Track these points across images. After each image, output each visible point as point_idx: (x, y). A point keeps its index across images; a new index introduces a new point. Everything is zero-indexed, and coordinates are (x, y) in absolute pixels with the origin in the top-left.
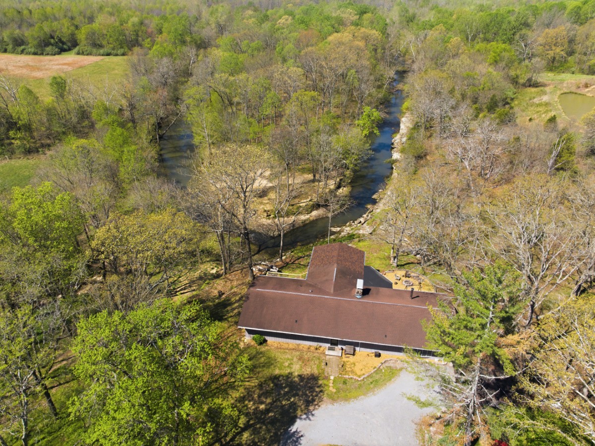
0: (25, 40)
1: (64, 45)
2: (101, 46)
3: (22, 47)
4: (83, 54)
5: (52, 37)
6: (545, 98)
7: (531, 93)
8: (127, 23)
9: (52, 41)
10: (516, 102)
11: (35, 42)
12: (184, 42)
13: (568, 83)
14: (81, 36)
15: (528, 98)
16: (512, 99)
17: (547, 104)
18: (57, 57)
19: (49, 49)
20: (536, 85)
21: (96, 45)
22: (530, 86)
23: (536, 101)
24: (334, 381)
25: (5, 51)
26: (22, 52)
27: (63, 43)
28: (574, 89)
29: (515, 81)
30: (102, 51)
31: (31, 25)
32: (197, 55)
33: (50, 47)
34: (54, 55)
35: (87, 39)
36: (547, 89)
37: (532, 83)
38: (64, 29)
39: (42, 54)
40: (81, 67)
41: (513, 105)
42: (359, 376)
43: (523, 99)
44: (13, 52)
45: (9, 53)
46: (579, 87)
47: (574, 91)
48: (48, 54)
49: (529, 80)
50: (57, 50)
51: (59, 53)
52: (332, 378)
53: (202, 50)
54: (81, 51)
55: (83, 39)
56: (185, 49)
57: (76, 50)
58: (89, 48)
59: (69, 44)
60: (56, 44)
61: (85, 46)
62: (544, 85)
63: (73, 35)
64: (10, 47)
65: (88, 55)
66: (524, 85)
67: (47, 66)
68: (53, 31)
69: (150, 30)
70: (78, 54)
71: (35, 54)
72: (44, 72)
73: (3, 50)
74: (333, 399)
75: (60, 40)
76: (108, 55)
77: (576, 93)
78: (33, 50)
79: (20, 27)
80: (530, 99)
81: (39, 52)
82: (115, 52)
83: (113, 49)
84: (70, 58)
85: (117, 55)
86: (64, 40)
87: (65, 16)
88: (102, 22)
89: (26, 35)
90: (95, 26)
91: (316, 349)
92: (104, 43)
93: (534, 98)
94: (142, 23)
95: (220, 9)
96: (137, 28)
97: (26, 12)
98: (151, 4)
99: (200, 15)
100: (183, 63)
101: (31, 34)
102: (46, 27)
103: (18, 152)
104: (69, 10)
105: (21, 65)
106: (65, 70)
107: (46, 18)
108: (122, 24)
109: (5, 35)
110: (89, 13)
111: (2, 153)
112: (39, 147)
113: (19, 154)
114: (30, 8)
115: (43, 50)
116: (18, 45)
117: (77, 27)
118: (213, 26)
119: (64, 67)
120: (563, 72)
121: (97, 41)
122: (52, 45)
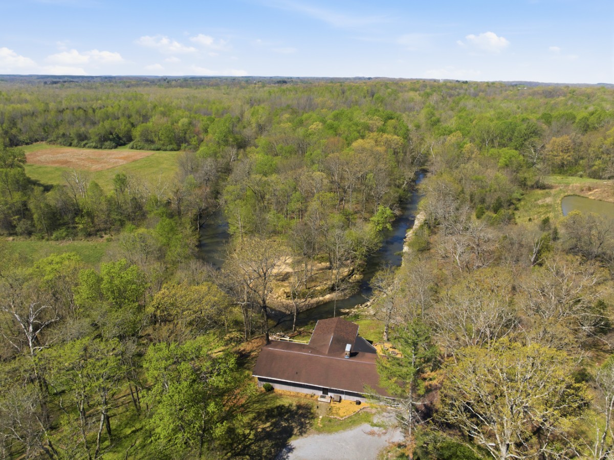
0: (88, 136)
1: (119, 141)
2: (152, 142)
3: (84, 142)
4: (136, 148)
5: (111, 134)
6: (548, 200)
7: (538, 194)
8: (177, 122)
9: (111, 136)
10: (522, 203)
11: (97, 138)
12: (226, 142)
13: (573, 186)
14: (137, 133)
15: (533, 200)
16: (519, 200)
17: (548, 206)
18: (114, 151)
19: (107, 143)
20: (543, 187)
21: (148, 141)
22: (538, 187)
23: (540, 202)
24: (322, 419)
25: (70, 145)
26: (84, 146)
27: (120, 138)
28: (577, 192)
29: (523, 184)
30: (153, 147)
31: (94, 123)
32: (237, 155)
33: (109, 142)
34: (111, 149)
35: (141, 135)
36: (553, 191)
37: (539, 185)
38: (122, 126)
39: (101, 148)
40: (134, 161)
41: (518, 206)
42: (342, 417)
43: (529, 201)
44: (76, 146)
45: (74, 146)
46: (583, 190)
47: (578, 194)
48: (106, 148)
49: (537, 182)
50: (114, 144)
51: (116, 147)
52: (321, 417)
53: (242, 150)
54: (135, 146)
55: (137, 136)
56: (227, 148)
57: (131, 144)
58: (142, 144)
59: (124, 139)
60: (113, 140)
61: (139, 141)
62: (550, 187)
63: (129, 131)
64: (75, 142)
65: (140, 149)
66: (532, 187)
67: (105, 159)
68: (112, 128)
69: (197, 129)
70: (132, 148)
71: (95, 147)
72: (103, 165)
73: (69, 144)
74: (319, 431)
75: (118, 136)
76: (158, 150)
77: (579, 196)
78: (94, 144)
79: (84, 124)
80: (535, 201)
81: (99, 146)
82: (165, 147)
83: (163, 145)
84: (124, 152)
85: (165, 150)
86: (121, 135)
87: (123, 115)
88: (156, 122)
89: (90, 131)
90: (150, 124)
91: (312, 396)
92: (156, 139)
93: (539, 199)
94: (190, 123)
95: (261, 111)
96: (186, 128)
97: (90, 111)
98: (199, 104)
99: (242, 114)
100: (225, 160)
101: (93, 131)
102: (107, 124)
103: (80, 234)
104: (126, 108)
105: (84, 158)
106: (121, 164)
107: (107, 117)
108: (173, 124)
109: (72, 131)
110: (144, 112)
111: (67, 235)
112: (98, 231)
113: (82, 236)
114: (94, 107)
115: (102, 145)
116: (82, 139)
117: (133, 125)
118: (254, 125)
119: (120, 161)
120: (572, 176)
121: (149, 137)
122: (111, 140)
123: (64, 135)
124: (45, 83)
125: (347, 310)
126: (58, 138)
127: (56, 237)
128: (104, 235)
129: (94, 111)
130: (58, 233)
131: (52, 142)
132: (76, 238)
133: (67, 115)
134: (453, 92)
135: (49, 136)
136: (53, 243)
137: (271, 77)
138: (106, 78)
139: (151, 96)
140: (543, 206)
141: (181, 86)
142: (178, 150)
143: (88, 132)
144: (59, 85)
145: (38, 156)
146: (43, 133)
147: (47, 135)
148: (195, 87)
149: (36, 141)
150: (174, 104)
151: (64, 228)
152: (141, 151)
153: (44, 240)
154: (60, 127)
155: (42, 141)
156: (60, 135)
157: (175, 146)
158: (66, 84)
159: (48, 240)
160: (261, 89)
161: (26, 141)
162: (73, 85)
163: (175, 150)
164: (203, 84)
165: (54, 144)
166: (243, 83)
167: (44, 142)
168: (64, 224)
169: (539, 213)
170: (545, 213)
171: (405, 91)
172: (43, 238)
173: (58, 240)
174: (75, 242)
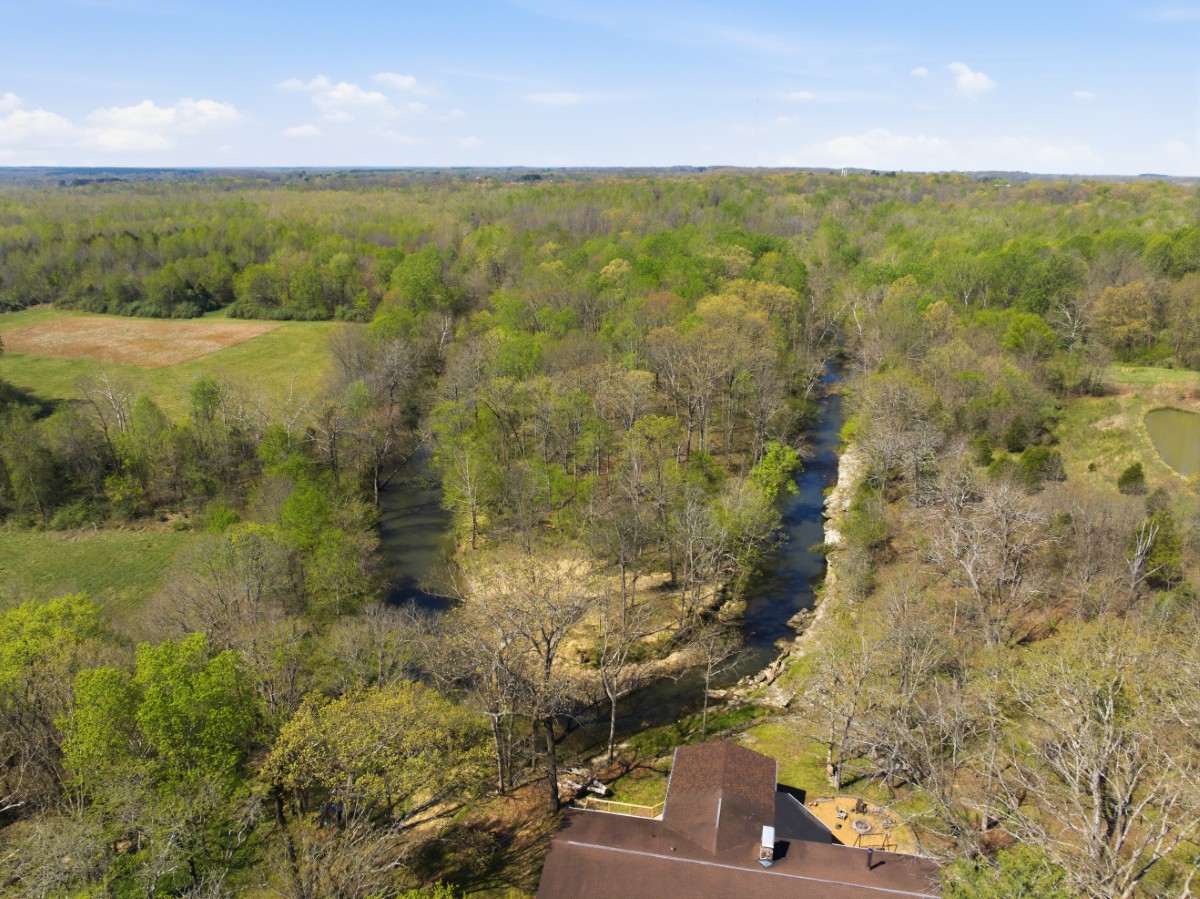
0: (141, 291)
1: (206, 300)
2: (276, 302)
3: (135, 304)
4: (242, 316)
5: (189, 286)
6: (1119, 421)
7: (1091, 408)
8: (326, 262)
9: (189, 292)
10: (1062, 427)
11: (160, 296)
12: (428, 302)
13: (1161, 389)
14: (243, 283)
15: (1084, 420)
16: (1055, 421)
17: (1123, 434)
18: (195, 322)
19: (182, 307)
20: (1100, 392)
21: (268, 303)
22: (1087, 392)
23: (1101, 426)
25: (105, 310)
26: (134, 312)
27: (207, 295)
28: (1173, 401)
29: (1057, 386)
30: (276, 313)
31: (155, 265)
32: (454, 330)
33: (185, 304)
34: (191, 318)
35: (252, 289)
36: (1123, 400)
37: (1090, 388)
38: (212, 270)
39: (169, 316)
40: (238, 344)
41: (1056, 433)
43: (1075, 422)
44: (117, 313)
45: (111, 313)
46: (1183, 398)
47: (1176, 407)
48: (179, 317)
49: (1086, 382)
50: (195, 308)
51: (199, 315)
53: (463, 319)
54: (239, 312)
55: (245, 291)
56: (433, 316)
57: (231, 307)
58: (252, 307)
59: (218, 297)
60: (194, 299)
61: (247, 302)
62: (1114, 392)
63: (227, 281)
64: (115, 302)
65: (250, 318)
66: (1076, 392)
67: (177, 341)
68: (193, 274)
69: (367, 276)
70: (234, 316)
71: (156, 315)
72: (171, 353)
73: (100, 309)
75: (204, 291)
76: (288, 318)
78: (152, 309)
79: (134, 267)
80: (1090, 422)
81: (164, 313)
82: (300, 314)
83: (298, 309)
84: (219, 324)
85: (303, 319)
86: (210, 290)
87: (216, 247)
88: (284, 261)
89: (145, 281)
90: (270, 267)
92: (283, 297)
93: (1097, 419)
94: (354, 264)
95: (496, 235)
96: (345, 272)
97: (148, 240)
98: (369, 223)
99: (458, 243)
100: (428, 342)
101: (153, 281)
102: (181, 268)
103: (115, 515)
104: (222, 234)
105: (131, 339)
106: (208, 350)
107: (183, 252)
108: (317, 266)
109: (108, 282)
110: (258, 242)
111: (86, 518)
112: (156, 505)
113: (118, 519)
114: (155, 230)
115: (170, 310)
116: (128, 299)
117: (236, 268)
118: (483, 266)
119: (209, 343)
120: (1151, 364)
121: (269, 294)
122: (189, 299)
123: (91, 289)
124: (63, 183)
125: (722, 693)
126: (78, 295)
127: (62, 521)
128: (169, 516)
129: (156, 239)
130: (66, 513)
131: (68, 305)
132: (106, 524)
133: (99, 249)
134: (870, 194)
135: (60, 293)
136: (53, 536)
137: (510, 169)
138: (184, 172)
139: (275, 207)
140: (1110, 435)
141: (333, 188)
142: (330, 318)
143: (140, 283)
144: (88, 188)
145: (36, 335)
146: (47, 287)
147: (57, 291)
148: (360, 189)
149: (34, 302)
150: (319, 223)
151: (81, 502)
152: (253, 321)
153: (34, 529)
154: (85, 273)
155: (46, 302)
156: (84, 291)
157: (323, 311)
158: (104, 186)
159: (42, 529)
160: (492, 192)
161: (12, 304)
162: (117, 185)
163: (323, 319)
164: (377, 183)
165: (71, 308)
166: (456, 182)
167: (50, 305)
168: (80, 492)
169: (1106, 450)
170: (1119, 452)
171: (778, 194)
172: (32, 524)
173: (64, 529)
174: (106, 531)
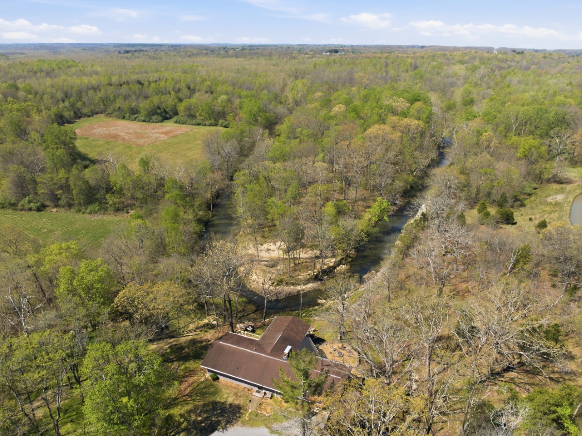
2: (194, 117)
3: (136, 116)
8: (217, 99)
9: (159, 111)
11: (146, 113)
14: (181, 107)
18: (160, 125)
19: (154, 118)
21: (191, 116)
26: (135, 119)
30: (194, 122)
31: (146, 98)
33: (156, 116)
34: (158, 123)
35: (185, 110)
38: (169, 101)
39: (149, 121)
44: (129, 120)
45: (126, 119)
48: (153, 122)
54: (178, 121)
55: (182, 111)
58: (185, 119)
60: (161, 114)
61: (183, 116)
63: (176, 106)
65: (183, 124)
67: (149, 134)
69: (234, 106)
71: (144, 121)
72: (146, 139)
73: (122, 117)
75: (165, 111)
76: (199, 124)
78: (143, 118)
79: (137, 99)
82: (204, 123)
83: (203, 120)
84: (169, 125)
87: (174, 89)
88: (199, 98)
90: (193, 100)
92: (198, 114)
94: (229, 100)
95: (300, 86)
96: (225, 104)
97: (146, 84)
102: (156, 100)
105: (131, 132)
108: (213, 101)
109: (125, 105)
110: (192, 86)
111: (99, 210)
112: (126, 206)
113: (111, 211)
115: (150, 118)
116: (133, 113)
118: (290, 101)
121: (192, 113)
122: (158, 114)
126: (114, 111)
128: (130, 211)
129: (149, 83)
132: (106, 213)
142: (216, 125)
143: (139, 106)
145: (95, 129)
147: (106, 108)
149: (97, 113)
154: (117, 101)
155: (101, 113)
156: (117, 109)
157: (213, 121)
161: (88, 114)
163: (213, 126)
165: (111, 117)
167: (103, 115)
174: (105, 216)
